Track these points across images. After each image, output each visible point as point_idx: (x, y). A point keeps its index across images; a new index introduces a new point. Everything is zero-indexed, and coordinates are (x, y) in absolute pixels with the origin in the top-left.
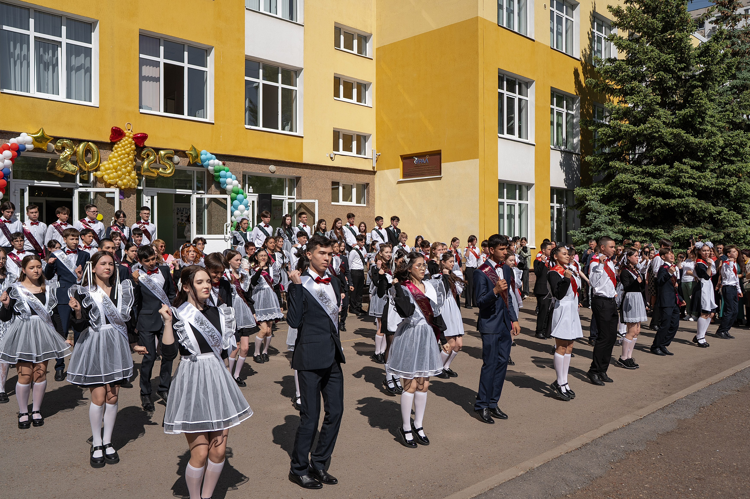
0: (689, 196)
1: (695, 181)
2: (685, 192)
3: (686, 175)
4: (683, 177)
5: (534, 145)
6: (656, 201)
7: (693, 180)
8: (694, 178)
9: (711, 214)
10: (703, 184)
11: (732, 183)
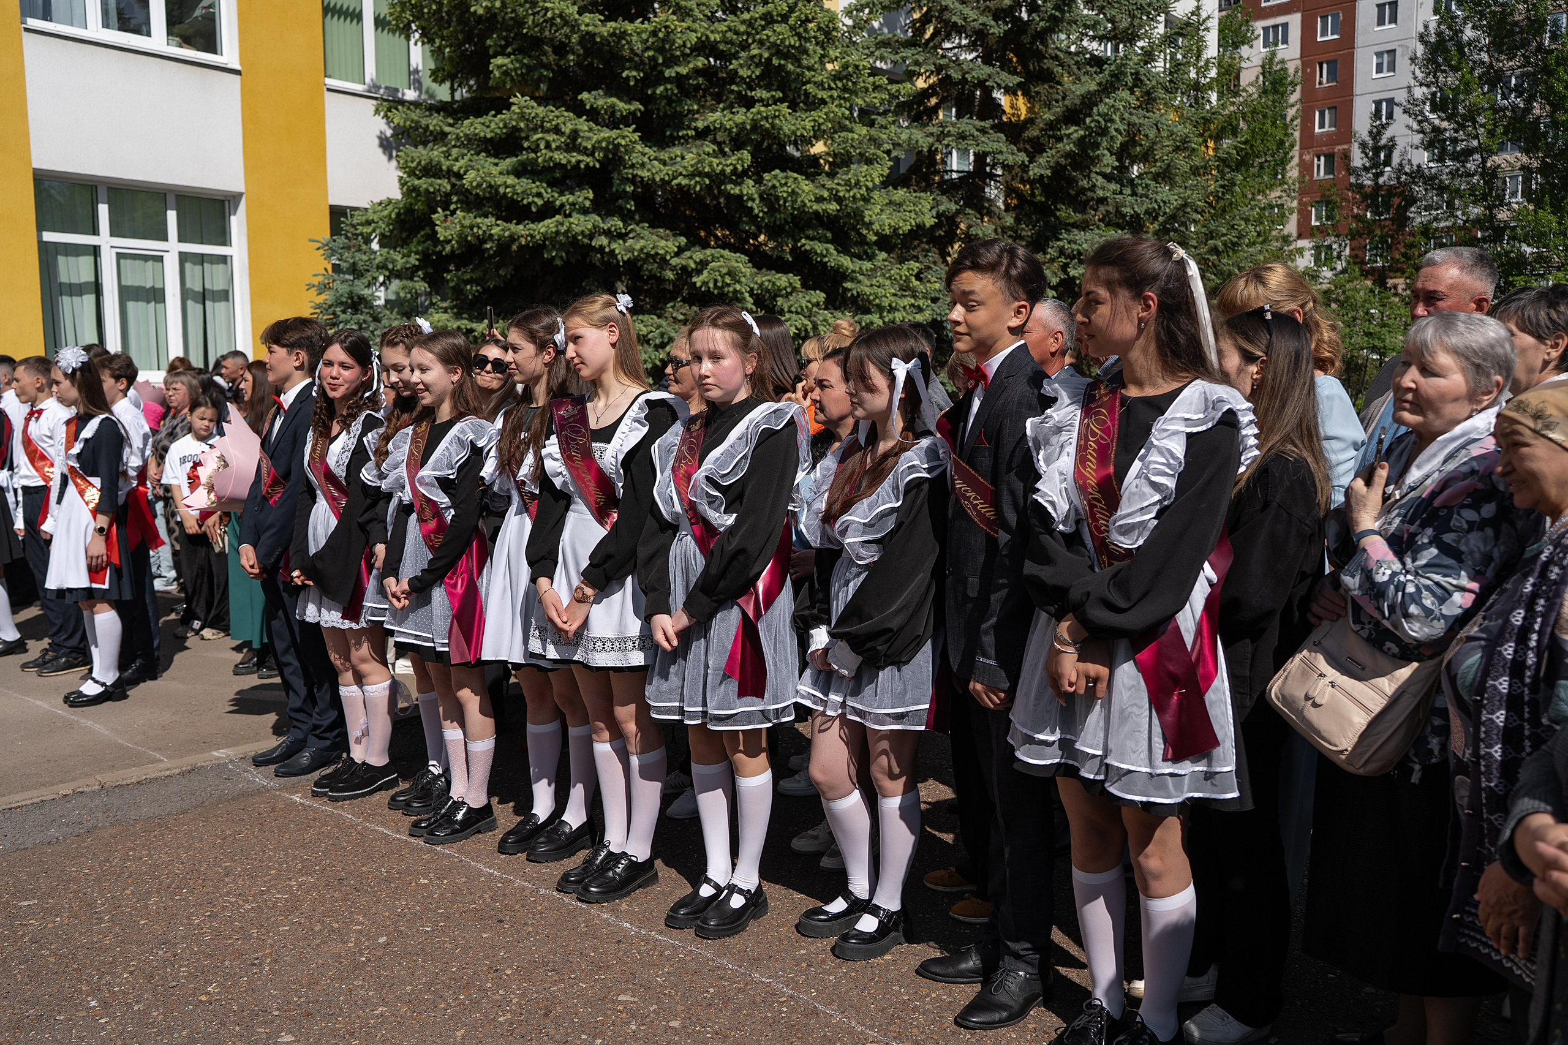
0: (585, 211)
1: (588, 159)
2: (564, 199)
3: (550, 137)
4: (542, 146)
5: (237, 72)
6: (471, 227)
7: (580, 158)
8: (585, 151)
9: (685, 273)
10: (645, 174)
11: (728, 170)
